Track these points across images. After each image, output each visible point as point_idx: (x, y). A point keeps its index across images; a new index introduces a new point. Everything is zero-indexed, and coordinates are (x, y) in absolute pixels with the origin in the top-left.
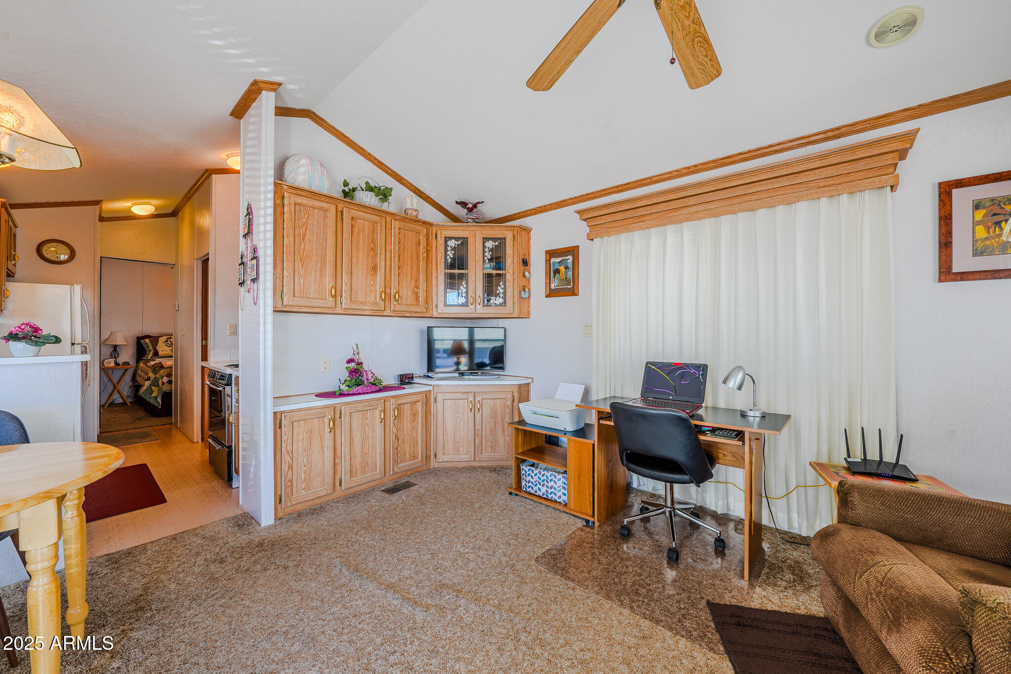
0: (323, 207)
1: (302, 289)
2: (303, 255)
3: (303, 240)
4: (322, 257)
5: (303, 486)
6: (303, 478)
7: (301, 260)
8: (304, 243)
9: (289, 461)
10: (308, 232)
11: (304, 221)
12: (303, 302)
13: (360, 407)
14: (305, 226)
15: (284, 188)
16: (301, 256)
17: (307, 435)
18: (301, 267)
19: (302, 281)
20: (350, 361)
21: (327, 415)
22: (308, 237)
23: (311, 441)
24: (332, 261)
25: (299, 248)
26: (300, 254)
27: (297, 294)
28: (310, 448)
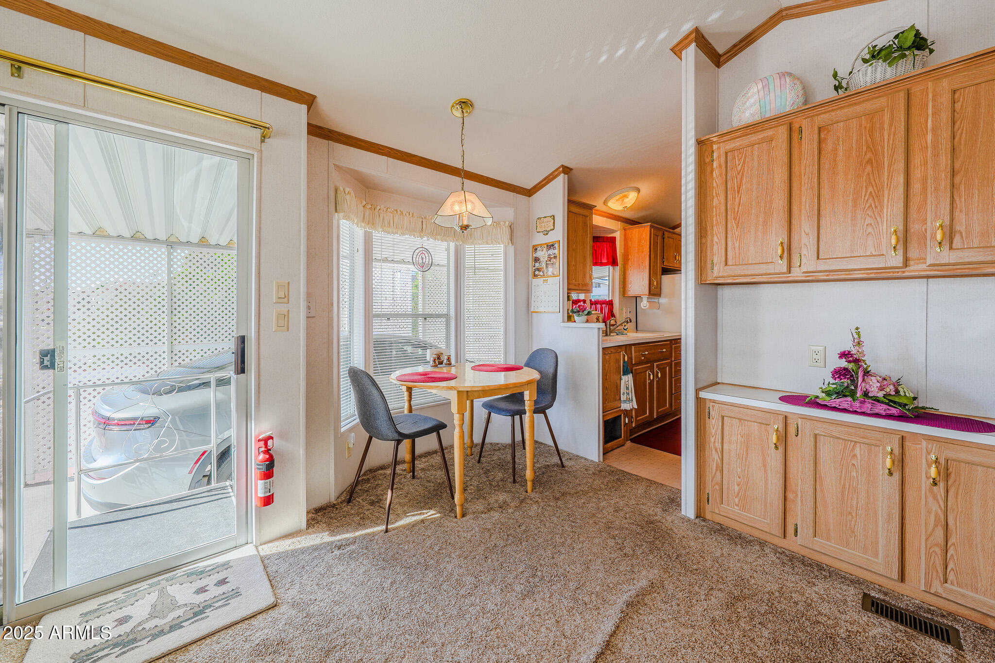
0: (765, 137)
1: (737, 254)
2: (738, 212)
3: (738, 192)
4: (765, 206)
5: (737, 500)
6: (736, 491)
7: (735, 219)
8: (739, 196)
9: (717, 460)
10: (744, 181)
11: (739, 168)
12: (739, 270)
13: (835, 431)
14: (741, 173)
15: (714, 140)
16: (736, 213)
17: (743, 440)
18: (735, 227)
19: (737, 245)
20: (844, 355)
21: (772, 422)
22: (744, 187)
23: (747, 450)
24: (780, 208)
25: (733, 204)
26: (734, 212)
27: (730, 262)
28: (746, 459)
